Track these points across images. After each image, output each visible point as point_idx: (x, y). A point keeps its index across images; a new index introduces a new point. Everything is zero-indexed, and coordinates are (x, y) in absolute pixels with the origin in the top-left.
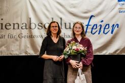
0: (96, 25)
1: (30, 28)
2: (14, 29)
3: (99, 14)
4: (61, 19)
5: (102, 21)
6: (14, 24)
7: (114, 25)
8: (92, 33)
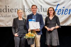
0: (61, 9)
1: (24, 11)
2: (15, 12)
3: (62, 3)
4: (41, 6)
5: (64, 7)
6: (15, 9)
7: (70, 10)
8: (58, 14)
